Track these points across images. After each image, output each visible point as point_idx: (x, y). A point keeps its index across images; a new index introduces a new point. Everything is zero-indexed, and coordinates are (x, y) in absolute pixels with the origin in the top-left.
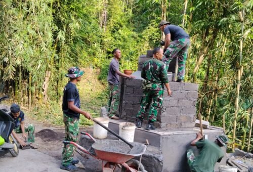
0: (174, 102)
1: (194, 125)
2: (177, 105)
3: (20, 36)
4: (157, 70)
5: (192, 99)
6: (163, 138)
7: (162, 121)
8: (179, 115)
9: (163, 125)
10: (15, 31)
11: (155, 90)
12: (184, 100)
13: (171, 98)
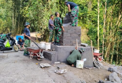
0: (69, 35)
1: (80, 45)
2: (70, 36)
3: (45, 17)
4: (58, 21)
5: (78, 33)
6: (59, 48)
7: (63, 42)
8: (71, 40)
9: (64, 44)
10: (44, 16)
11: (57, 30)
12: (74, 34)
13: (67, 33)
